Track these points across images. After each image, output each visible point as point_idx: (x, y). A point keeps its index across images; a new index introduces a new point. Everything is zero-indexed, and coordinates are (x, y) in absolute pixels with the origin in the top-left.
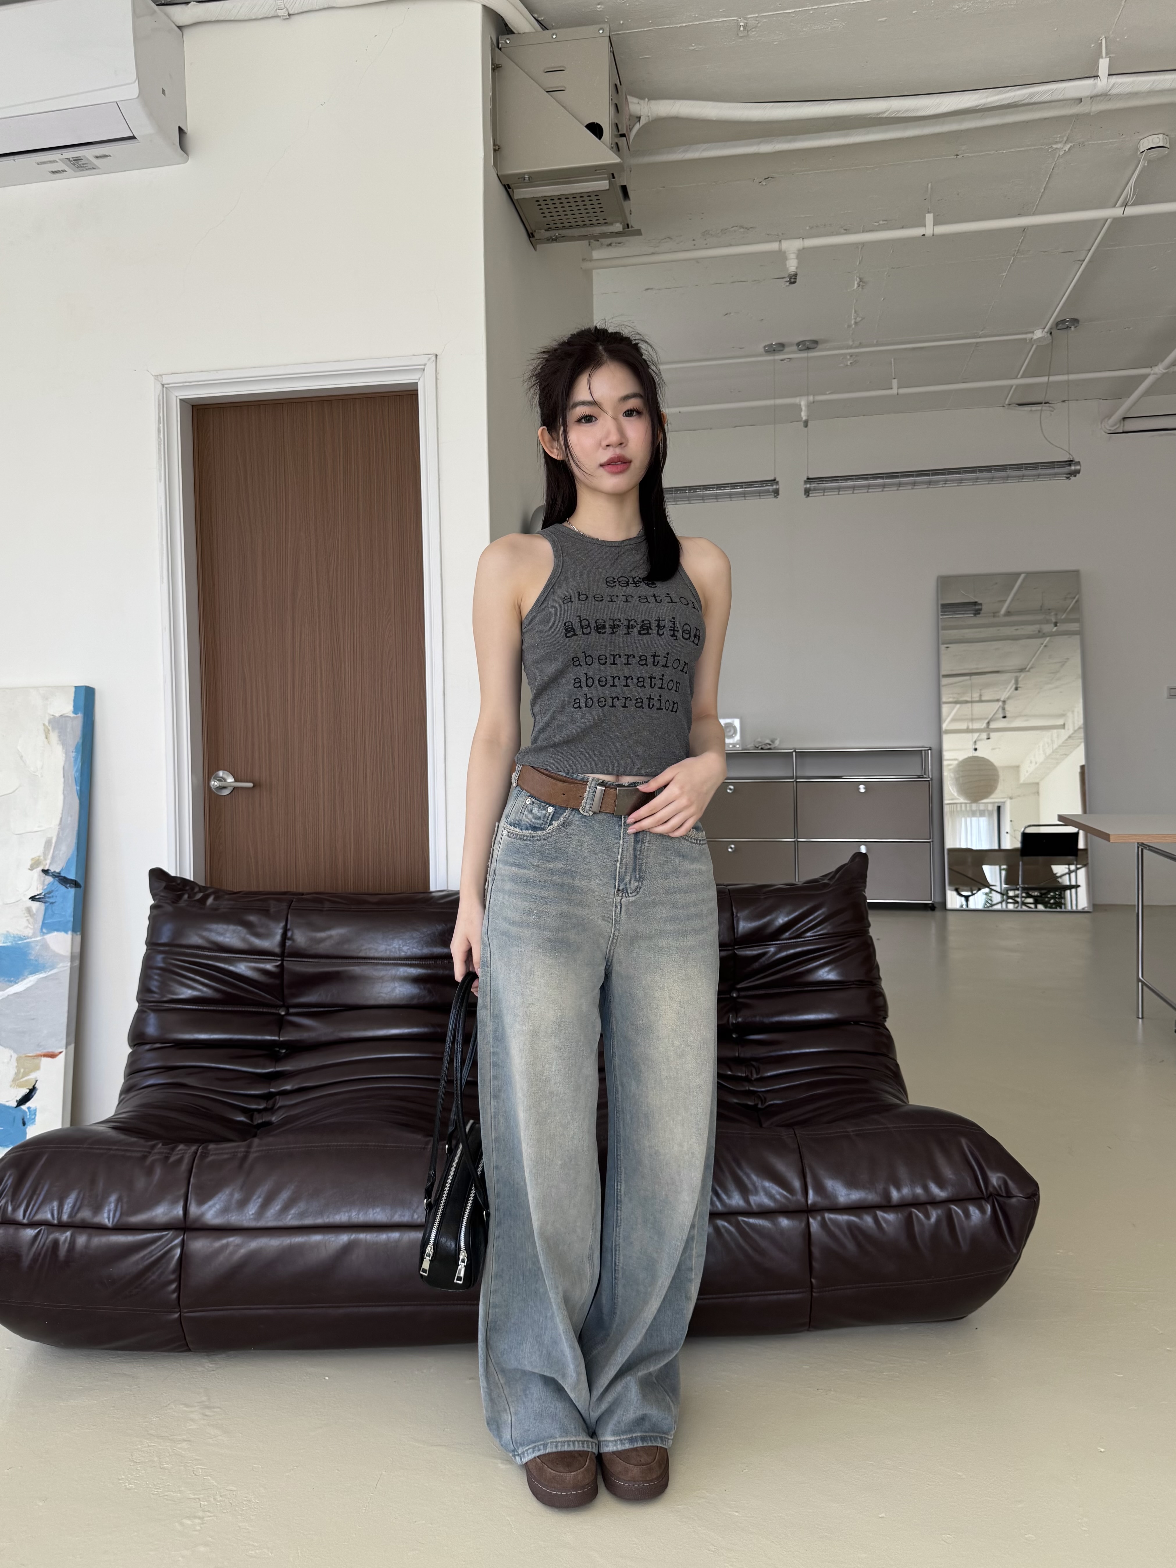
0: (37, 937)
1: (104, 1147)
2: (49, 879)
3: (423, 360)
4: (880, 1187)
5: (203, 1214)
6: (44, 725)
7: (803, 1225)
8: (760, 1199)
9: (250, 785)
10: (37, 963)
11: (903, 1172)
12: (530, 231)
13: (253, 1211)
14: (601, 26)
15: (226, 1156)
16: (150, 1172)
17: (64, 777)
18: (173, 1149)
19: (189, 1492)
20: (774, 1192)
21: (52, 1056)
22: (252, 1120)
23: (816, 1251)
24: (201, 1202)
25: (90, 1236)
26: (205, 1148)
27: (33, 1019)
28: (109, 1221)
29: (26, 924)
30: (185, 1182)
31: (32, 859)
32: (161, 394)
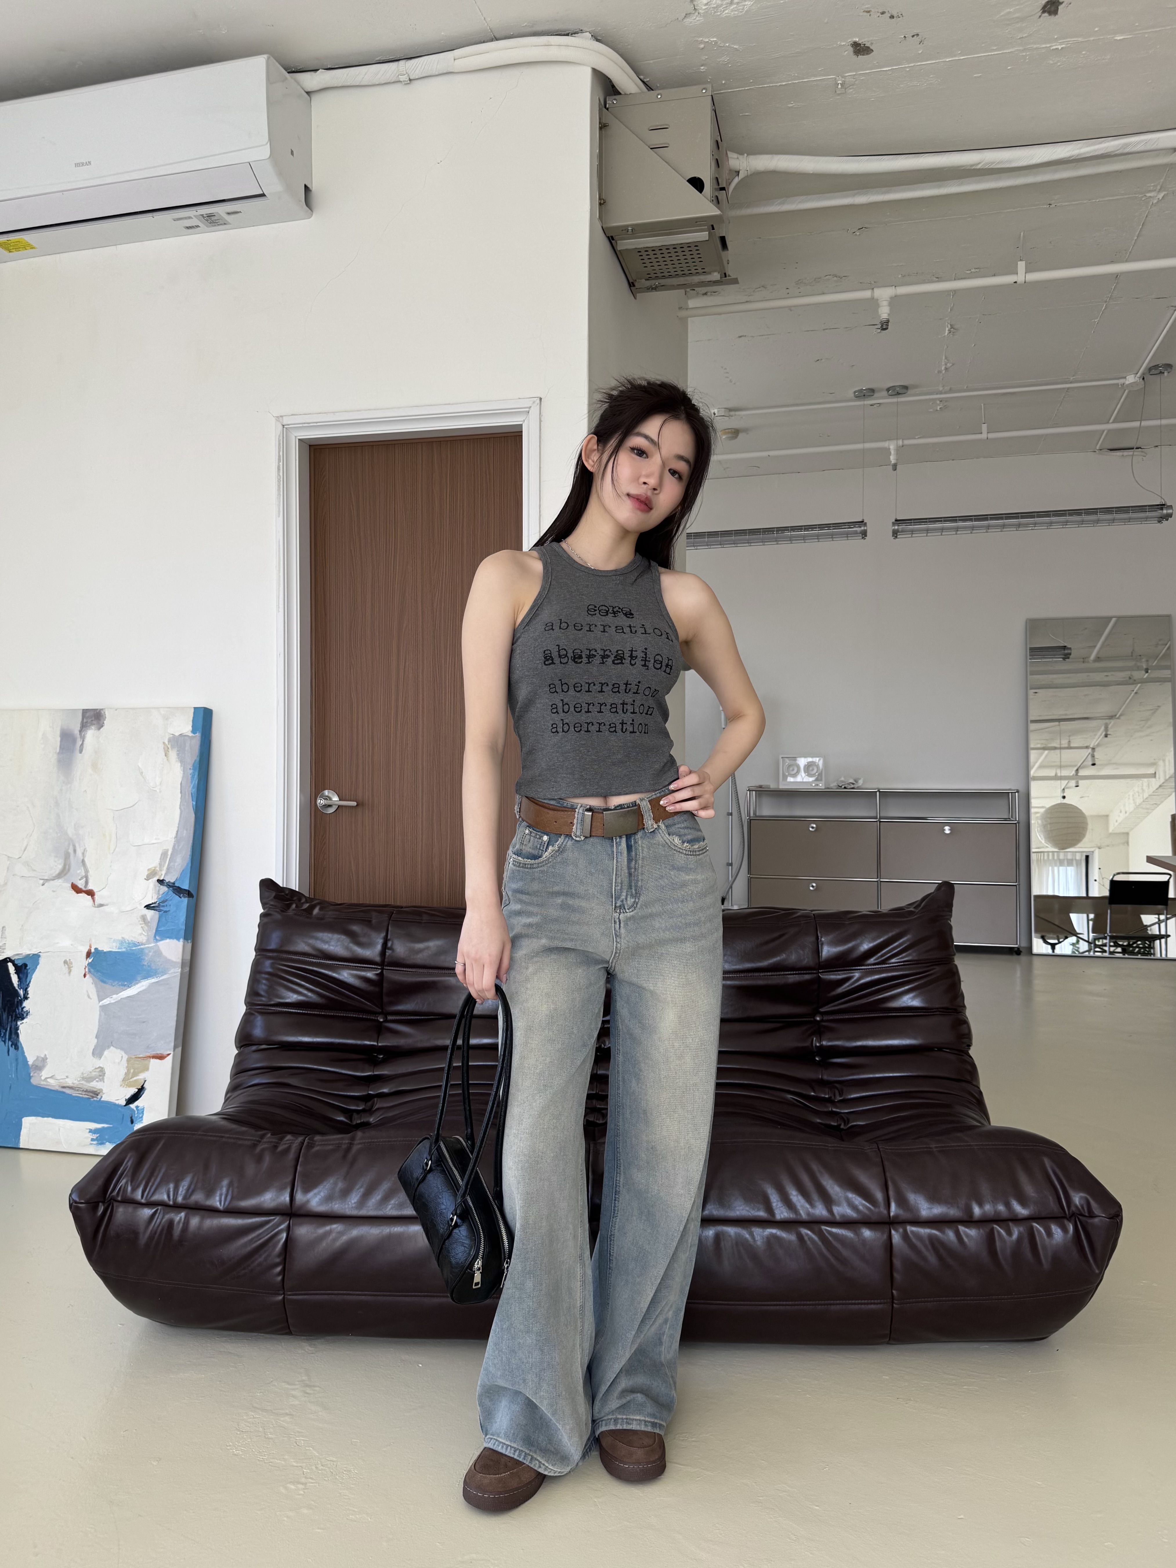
0: (150, 944)
1: (217, 1134)
2: (164, 889)
3: (528, 403)
4: (962, 1202)
5: (308, 1201)
6: (164, 743)
7: (885, 1236)
8: (842, 1210)
9: (354, 804)
10: (149, 968)
11: (985, 1189)
12: (631, 281)
13: (355, 1200)
14: (704, 86)
15: (331, 1147)
16: (259, 1159)
17: (181, 792)
18: (281, 1139)
19: (292, 1460)
20: (857, 1203)
21: (161, 1057)
22: (351, 1121)
23: (897, 1263)
24: (306, 1190)
25: (203, 1218)
26: (311, 1139)
27: (144, 1022)
28: (220, 1204)
29: (140, 931)
30: (292, 1170)
31: (148, 870)
32: (281, 435)
